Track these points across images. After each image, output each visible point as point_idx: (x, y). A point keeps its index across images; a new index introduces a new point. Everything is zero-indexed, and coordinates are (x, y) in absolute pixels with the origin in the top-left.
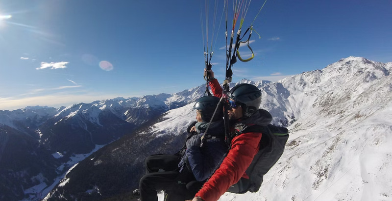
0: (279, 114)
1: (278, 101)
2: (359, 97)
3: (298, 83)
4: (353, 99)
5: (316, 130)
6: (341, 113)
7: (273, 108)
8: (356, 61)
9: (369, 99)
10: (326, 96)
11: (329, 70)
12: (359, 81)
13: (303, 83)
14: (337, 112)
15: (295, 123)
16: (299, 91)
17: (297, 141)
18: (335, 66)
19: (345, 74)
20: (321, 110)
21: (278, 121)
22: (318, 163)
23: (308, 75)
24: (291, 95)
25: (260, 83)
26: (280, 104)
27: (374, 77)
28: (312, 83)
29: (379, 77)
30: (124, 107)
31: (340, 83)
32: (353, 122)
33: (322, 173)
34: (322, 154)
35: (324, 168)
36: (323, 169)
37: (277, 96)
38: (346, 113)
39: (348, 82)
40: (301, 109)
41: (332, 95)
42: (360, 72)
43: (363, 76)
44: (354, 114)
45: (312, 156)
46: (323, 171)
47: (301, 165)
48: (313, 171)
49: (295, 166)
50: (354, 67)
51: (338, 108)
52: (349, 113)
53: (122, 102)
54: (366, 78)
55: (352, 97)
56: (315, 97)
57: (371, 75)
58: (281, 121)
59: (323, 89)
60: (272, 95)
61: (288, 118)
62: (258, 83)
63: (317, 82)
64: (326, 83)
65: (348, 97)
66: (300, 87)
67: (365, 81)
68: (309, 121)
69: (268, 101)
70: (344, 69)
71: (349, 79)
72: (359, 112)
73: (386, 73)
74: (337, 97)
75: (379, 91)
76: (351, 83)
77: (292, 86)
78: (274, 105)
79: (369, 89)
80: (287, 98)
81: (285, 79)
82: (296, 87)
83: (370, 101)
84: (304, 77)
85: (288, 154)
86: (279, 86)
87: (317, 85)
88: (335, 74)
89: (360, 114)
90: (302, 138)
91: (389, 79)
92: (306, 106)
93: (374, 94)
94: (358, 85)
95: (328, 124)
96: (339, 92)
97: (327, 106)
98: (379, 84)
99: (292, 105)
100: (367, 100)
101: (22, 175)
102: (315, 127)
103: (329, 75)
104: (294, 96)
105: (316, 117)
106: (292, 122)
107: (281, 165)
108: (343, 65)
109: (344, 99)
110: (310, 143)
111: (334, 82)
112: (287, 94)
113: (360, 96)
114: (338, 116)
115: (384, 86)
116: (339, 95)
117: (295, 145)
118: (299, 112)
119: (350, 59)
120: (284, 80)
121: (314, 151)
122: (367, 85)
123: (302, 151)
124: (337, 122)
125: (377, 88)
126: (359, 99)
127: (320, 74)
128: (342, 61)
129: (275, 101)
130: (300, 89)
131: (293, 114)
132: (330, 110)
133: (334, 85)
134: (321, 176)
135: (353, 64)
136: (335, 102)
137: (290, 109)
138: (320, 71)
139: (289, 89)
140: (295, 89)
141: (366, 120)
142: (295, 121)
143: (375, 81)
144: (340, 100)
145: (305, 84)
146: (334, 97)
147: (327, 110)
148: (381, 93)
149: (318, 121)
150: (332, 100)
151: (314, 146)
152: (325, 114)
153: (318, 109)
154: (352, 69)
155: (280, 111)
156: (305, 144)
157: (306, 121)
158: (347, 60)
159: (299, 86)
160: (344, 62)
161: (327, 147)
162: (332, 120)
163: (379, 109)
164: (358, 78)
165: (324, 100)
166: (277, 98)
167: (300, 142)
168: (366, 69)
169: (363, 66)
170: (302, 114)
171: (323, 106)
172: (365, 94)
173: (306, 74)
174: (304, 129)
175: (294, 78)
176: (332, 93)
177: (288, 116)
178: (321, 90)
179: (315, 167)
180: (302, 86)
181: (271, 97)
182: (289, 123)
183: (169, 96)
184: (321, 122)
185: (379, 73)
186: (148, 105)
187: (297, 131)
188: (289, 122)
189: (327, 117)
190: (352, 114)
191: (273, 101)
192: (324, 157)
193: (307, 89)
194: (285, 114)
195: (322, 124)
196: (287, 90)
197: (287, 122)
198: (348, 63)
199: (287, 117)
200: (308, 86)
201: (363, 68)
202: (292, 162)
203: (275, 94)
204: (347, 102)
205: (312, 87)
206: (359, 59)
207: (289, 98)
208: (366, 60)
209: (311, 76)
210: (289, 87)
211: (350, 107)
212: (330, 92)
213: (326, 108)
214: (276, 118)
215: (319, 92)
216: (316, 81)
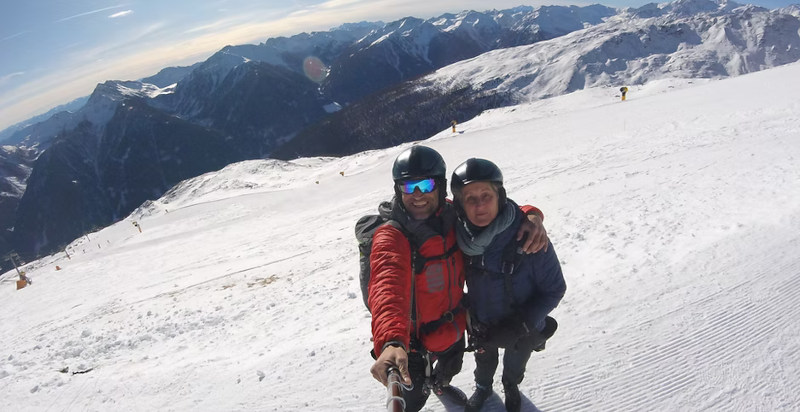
30: (503, 27)
53: (500, 16)
101: (265, 135)
183: (612, 12)
186: (538, 26)
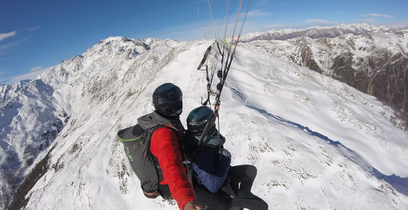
0: (49, 117)
1: (43, 102)
2: (125, 75)
3: (59, 74)
4: (120, 78)
5: (93, 123)
6: (112, 95)
7: (40, 113)
8: (117, 41)
9: (137, 74)
10: (92, 81)
11: (89, 54)
12: (122, 60)
13: (65, 73)
14: (108, 95)
15: (70, 121)
16: (63, 83)
17: (78, 143)
18: (95, 49)
19: (107, 55)
20: (91, 97)
21: (50, 125)
22: (111, 163)
23: (69, 63)
24: (55, 91)
25: (18, 85)
26: (47, 105)
27: (136, 53)
28: (75, 71)
29: (141, 53)
31: (103, 65)
32: (128, 101)
33: (122, 172)
34: (110, 150)
35: (120, 165)
36: (121, 167)
37: (39, 96)
38: (118, 94)
39: (112, 62)
40: (71, 103)
41: (99, 79)
42: (121, 50)
43: (125, 53)
44: (126, 93)
45: (101, 157)
46: (121, 170)
47: (94, 174)
48: (111, 174)
49: (90, 178)
50: (115, 47)
51: (108, 90)
52: (121, 93)
54: (128, 55)
55: (119, 76)
56: (81, 86)
57: (133, 52)
58: (54, 125)
59: (87, 74)
60: (34, 97)
61: (61, 118)
62: (16, 85)
63: (80, 68)
64: (90, 68)
65: (116, 77)
66: (63, 79)
67: (128, 58)
68: (83, 114)
69: (31, 105)
70: (105, 50)
71: (112, 59)
72: (130, 90)
73: (147, 47)
74: (104, 79)
75: (144, 65)
76: (114, 63)
77: (53, 80)
78: (40, 108)
79: (133, 66)
80: (52, 94)
81: (44, 73)
82: (58, 79)
83: (138, 76)
84: (65, 66)
85: (75, 166)
86: (39, 83)
87: (80, 72)
88: (97, 57)
89: (132, 91)
90: (82, 137)
91: (151, 53)
92: (75, 97)
93: (140, 69)
94: (122, 63)
95: (104, 110)
96: (105, 75)
97: (97, 91)
98: (142, 58)
99: (59, 101)
100: (135, 75)
102: (91, 119)
103: (91, 58)
104: (58, 90)
105: (89, 107)
106: (66, 121)
107: (74, 185)
108: (103, 47)
109: (111, 80)
110: (92, 141)
111: (97, 65)
112: (50, 90)
113: (127, 73)
114: (110, 100)
115: (148, 59)
116: (106, 78)
117: (78, 149)
118: (70, 106)
119: (110, 39)
120: (43, 75)
121: (101, 150)
122: (131, 62)
123: (88, 156)
124: (111, 106)
125: (142, 63)
126: (127, 75)
127: (81, 60)
128: (102, 42)
129: (39, 103)
130: (63, 80)
131: (64, 111)
132: (101, 95)
133: (98, 68)
134: (122, 175)
135: (114, 44)
136: (103, 85)
137: (59, 106)
138: (80, 56)
139: (51, 84)
140: (58, 82)
141: (140, 96)
142: (68, 118)
143: (138, 57)
144: (108, 81)
145: (67, 74)
146: (101, 81)
147: (98, 96)
148: (147, 67)
149: (92, 110)
150: (100, 84)
151: (98, 144)
152: (97, 101)
153: (88, 97)
154: (113, 49)
155: (49, 113)
156: (88, 145)
157: (81, 115)
158: (107, 40)
159: (61, 77)
160: (104, 44)
161: (112, 140)
162: (105, 105)
163: (149, 82)
164: (121, 56)
165: (92, 86)
166: (40, 99)
167: (81, 143)
168: (127, 47)
169: (123, 44)
170: (73, 108)
171: (93, 93)
172: (131, 70)
173: (66, 62)
174: (81, 126)
175: (53, 70)
176: (98, 77)
177: (59, 115)
178: (86, 76)
179: (110, 169)
180: (64, 76)
181: (33, 100)
182: (64, 123)
184: (96, 112)
185: (140, 49)
187: (74, 129)
188: (63, 121)
189: (100, 102)
190: (124, 93)
191: (37, 104)
192: (114, 153)
193: (71, 79)
194: (55, 114)
195: (97, 114)
196: (50, 86)
197: (61, 123)
198: (108, 43)
199: (58, 117)
200: (72, 76)
201: (124, 47)
202: (84, 175)
203: (37, 95)
204: (115, 82)
205: (75, 76)
206: (119, 38)
207: (54, 95)
208: (126, 38)
209: (71, 64)
210: (50, 82)
211: (119, 87)
212: (96, 77)
213: (95, 94)
214: (46, 123)
215: (84, 79)
216: (78, 68)
